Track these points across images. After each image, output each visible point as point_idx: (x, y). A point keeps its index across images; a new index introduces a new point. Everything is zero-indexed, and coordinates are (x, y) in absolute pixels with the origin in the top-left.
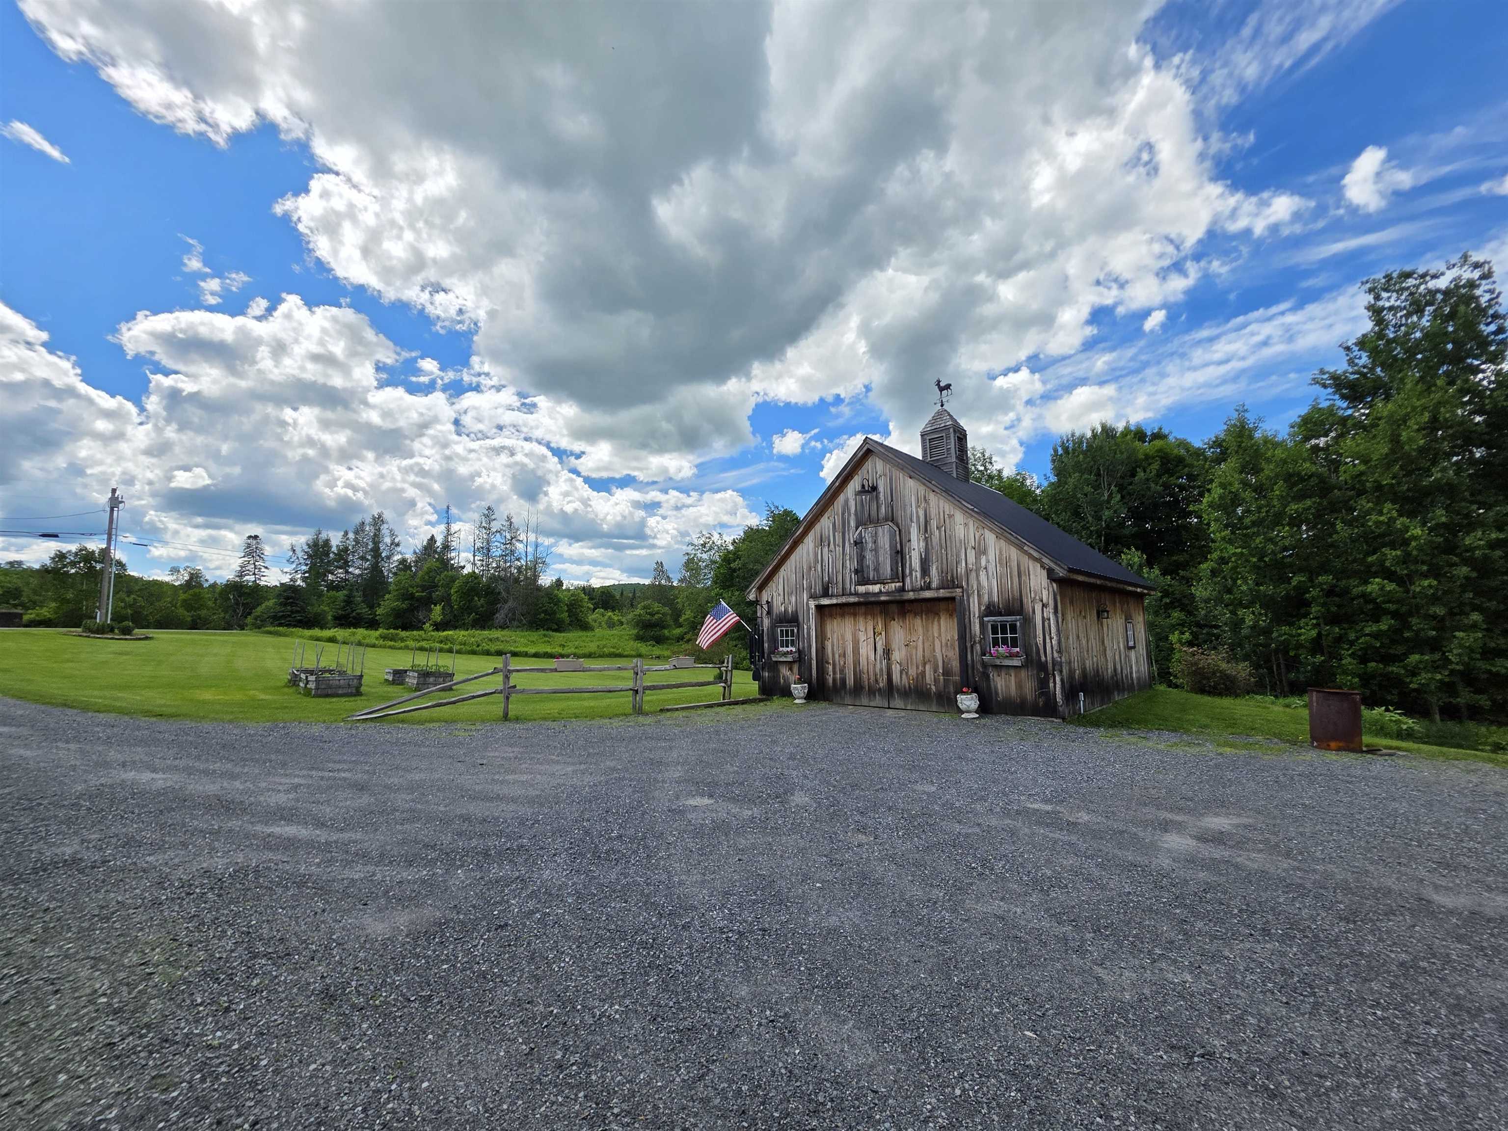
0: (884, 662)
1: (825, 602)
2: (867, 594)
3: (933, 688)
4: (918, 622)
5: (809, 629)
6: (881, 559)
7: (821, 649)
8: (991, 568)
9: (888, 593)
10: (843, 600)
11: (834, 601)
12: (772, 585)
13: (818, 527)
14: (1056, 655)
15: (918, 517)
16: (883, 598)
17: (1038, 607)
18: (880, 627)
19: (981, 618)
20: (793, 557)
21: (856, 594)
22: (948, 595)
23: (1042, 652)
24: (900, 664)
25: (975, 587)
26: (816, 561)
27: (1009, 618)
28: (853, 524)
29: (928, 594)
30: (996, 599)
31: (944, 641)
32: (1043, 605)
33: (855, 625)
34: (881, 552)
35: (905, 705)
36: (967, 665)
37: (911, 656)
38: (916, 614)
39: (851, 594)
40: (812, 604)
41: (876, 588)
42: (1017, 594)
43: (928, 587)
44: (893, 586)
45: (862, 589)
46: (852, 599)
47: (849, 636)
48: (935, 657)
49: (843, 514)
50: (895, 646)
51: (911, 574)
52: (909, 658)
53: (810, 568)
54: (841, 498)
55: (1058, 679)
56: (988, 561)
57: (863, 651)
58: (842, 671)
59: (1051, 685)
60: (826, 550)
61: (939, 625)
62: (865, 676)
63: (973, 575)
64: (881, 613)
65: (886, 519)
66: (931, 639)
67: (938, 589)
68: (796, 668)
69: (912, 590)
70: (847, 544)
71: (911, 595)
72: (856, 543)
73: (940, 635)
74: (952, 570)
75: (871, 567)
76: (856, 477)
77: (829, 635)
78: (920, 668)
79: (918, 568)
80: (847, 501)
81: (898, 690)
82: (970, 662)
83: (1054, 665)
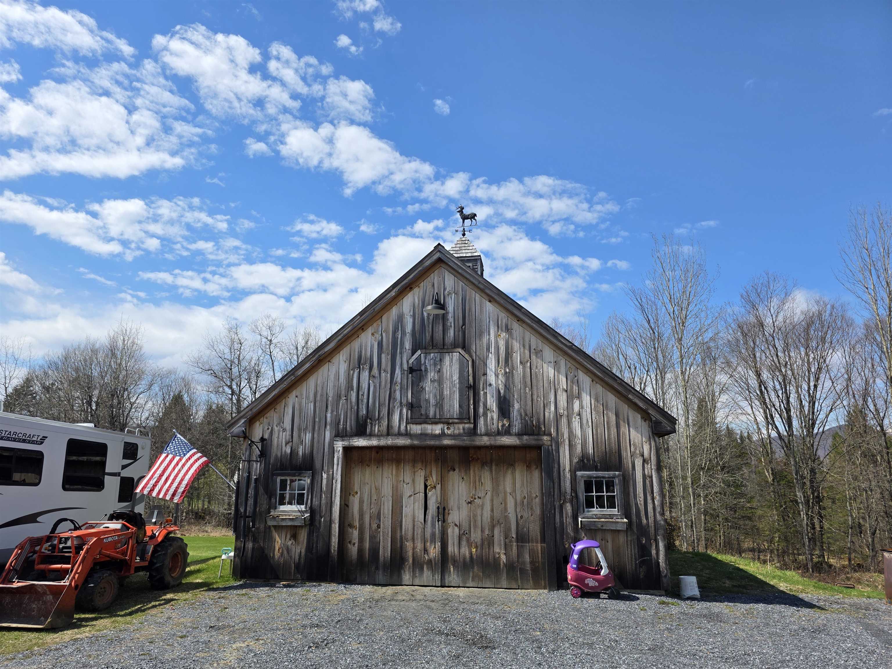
0: (438, 526)
1: (361, 442)
2: (424, 435)
3: (503, 558)
4: (486, 477)
5: (331, 479)
6: (447, 392)
7: (345, 506)
8: (586, 414)
9: (453, 436)
10: (389, 441)
11: (374, 442)
12: (273, 416)
13: (356, 345)
14: (659, 517)
15: (497, 348)
16: (446, 442)
17: (638, 463)
18: (433, 479)
19: (573, 472)
20: (311, 382)
21: (407, 434)
22: (533, 442)
23: (643, 513)
24: (459, 527)
25: (566, 436)
26: (350, 388)
27: (606, 474)
28: (408, 345)
29: (506, 440)
30: (591, 451)
31: (519, 498)
32: (644, 461)
33: (397, 475)
34: (447, 385)
35: (464, 581)
36: (555, 528)
37: (475, 516)
38: (484, 464)
39: (399, 434)
40: (339, 445)
41: (437, 429)
42: (614, 446)
43: (507, 432)
44: (459, 428)
45: (416, 429)
46: (401, 441)
47: (387, 490)
48: (506, 518)
49: (395, 332)
50: (452, 503)
51: (485, 414)
52: (472, 519)
53: (339, 397)
54: (394, 311)
55: (661, 545)
56: (581, 407)
57: (407, 510)
58: (373, 538)
59: (654, 552)
60: (365, 374)
61: (514, 479)
62: (409, 545)
63: (564, 421)
64: (436, 460)
65: (455, 345)
66: (501, 495)
67: (519, 435)
68: (303, 535)
69: (487, 434)
70: (398, 371)
71: (485, 441)
72: (411, 370)
73: (514, 491)
74: (538, 414)
75: (432, 401)
76: (416, 290)
77: (356, 488)
78: (487, 532)
79: (495, 408)
80: (400, 318)
81: (455, 562)
82: (558, 525)
83: (656, 530)
